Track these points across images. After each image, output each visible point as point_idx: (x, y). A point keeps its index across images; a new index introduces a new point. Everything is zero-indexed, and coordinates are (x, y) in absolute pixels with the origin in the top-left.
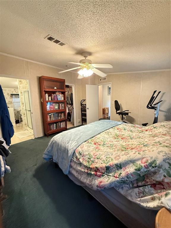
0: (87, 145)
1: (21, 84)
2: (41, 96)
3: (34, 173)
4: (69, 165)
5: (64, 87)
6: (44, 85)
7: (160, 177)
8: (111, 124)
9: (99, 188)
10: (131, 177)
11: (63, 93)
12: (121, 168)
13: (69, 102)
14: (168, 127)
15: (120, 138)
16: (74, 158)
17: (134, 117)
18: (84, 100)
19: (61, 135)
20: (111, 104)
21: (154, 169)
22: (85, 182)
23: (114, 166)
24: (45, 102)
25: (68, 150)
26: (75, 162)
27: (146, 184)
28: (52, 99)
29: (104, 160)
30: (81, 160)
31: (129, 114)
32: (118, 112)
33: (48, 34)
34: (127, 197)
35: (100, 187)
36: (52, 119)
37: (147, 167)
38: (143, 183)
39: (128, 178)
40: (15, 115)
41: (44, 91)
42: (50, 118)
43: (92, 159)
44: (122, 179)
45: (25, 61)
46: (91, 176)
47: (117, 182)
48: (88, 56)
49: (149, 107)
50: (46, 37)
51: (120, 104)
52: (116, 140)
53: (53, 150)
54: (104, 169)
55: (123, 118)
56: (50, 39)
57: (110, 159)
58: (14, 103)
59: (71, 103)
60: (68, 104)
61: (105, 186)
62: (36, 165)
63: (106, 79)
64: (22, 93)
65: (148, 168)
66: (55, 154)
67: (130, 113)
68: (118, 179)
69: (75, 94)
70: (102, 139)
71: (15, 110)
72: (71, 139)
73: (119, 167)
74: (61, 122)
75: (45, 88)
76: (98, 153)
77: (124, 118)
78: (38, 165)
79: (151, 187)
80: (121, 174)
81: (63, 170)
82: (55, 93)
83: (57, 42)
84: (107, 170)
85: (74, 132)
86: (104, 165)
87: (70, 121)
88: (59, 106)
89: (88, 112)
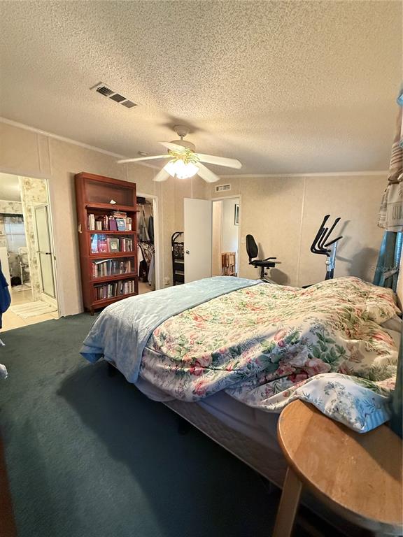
0: (179, 321)
1: (27, 189)
2: (78, 219)
3: (59, 387)
4: (138, 362)
5: (133, 202)
6: (85, 193)
7: (302, 359)
8: (236, 284)
9: (196, 396)
10: (255, 365)
11: (131, 215)
12: (239, 353)
13: (146, 237)
14: (342, 286)
15: (249, 308)
16: (149, 347)
17: (287, 273)
18: (180, 233)
19: (124, 303)
20: (240, 244)
21: (293, 347)
22: (170, 390)
23: (228, 351)
24: (87, 234)
25: (137, 333)
26: (152, 355)
27: (281, 376)
28: (103, 228)
29: (209, 345)
30: (164, 349)
31: (277, 266)
32: (253, 260)
33: (97, 82)
34: (247, 404)
35: (199, 393)
36: (104, 275)
37: (282, 345)
38: (275, 374)
39: (249, 368)
40: (11, 264)
41: (87, 208)
42: (99, 270)
43: (186, 346)
44: (239, 372)
45: (42, 135)
46: (183, 377)
47: (230, 378)
48: (188, 135)
49: (315, 249)
50: (93, 87)
51: (259, 244)
52: (241, 312)
53: (104, 336)
54: (208, 360)
55: (263, 275)
56: (104, 91)
57: (222, 341)
58: (9, 237)
59: (149, 239)
60: (141, 241)
61: (207, 388)
62: (63, 372)
63: (229, 188)
64: (30, 210)
65: (284, 346)
66: (110, 344)
67: (279, 263)
68: (232, 372)
69: (160, 220)
70: (212, 311)
71: (9, 252)
72: (146, 311)
73: (236, 351)
74: (124, 280)
75: (89, 200)
76: (200, 334)
77: (266, 274)
78: (68, 372)
79: (287, 379)
80: (238, 362)
81: (127, 375)
82: (112, 214)
83: (118, 98)
84: (213, 360)
85: (153, 297)
86: (209, 353)
87: (146, 280)
88: (121, 243)
89: (188, 261)
